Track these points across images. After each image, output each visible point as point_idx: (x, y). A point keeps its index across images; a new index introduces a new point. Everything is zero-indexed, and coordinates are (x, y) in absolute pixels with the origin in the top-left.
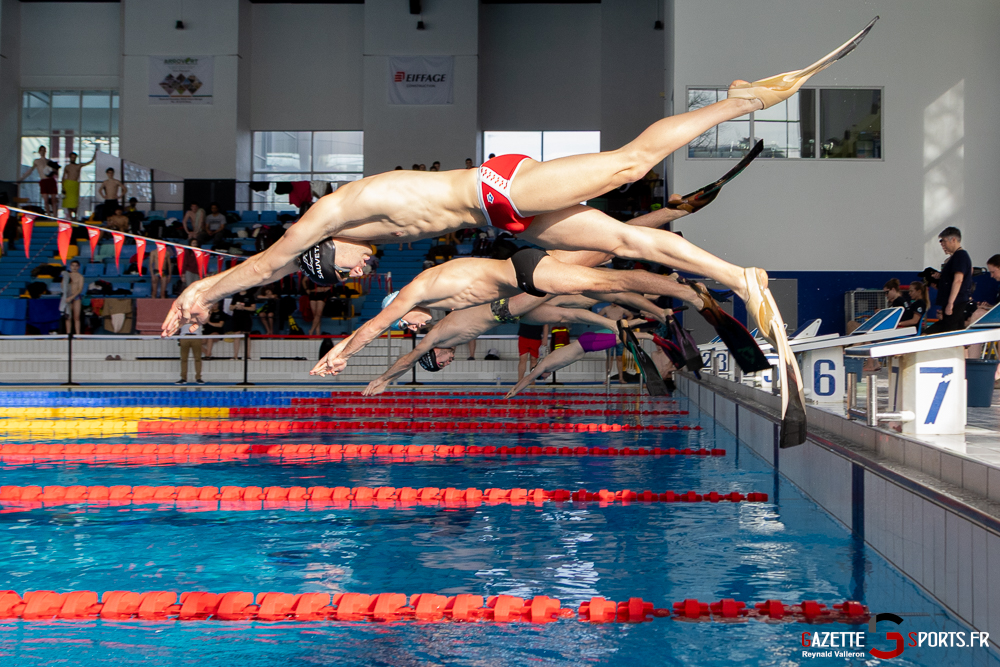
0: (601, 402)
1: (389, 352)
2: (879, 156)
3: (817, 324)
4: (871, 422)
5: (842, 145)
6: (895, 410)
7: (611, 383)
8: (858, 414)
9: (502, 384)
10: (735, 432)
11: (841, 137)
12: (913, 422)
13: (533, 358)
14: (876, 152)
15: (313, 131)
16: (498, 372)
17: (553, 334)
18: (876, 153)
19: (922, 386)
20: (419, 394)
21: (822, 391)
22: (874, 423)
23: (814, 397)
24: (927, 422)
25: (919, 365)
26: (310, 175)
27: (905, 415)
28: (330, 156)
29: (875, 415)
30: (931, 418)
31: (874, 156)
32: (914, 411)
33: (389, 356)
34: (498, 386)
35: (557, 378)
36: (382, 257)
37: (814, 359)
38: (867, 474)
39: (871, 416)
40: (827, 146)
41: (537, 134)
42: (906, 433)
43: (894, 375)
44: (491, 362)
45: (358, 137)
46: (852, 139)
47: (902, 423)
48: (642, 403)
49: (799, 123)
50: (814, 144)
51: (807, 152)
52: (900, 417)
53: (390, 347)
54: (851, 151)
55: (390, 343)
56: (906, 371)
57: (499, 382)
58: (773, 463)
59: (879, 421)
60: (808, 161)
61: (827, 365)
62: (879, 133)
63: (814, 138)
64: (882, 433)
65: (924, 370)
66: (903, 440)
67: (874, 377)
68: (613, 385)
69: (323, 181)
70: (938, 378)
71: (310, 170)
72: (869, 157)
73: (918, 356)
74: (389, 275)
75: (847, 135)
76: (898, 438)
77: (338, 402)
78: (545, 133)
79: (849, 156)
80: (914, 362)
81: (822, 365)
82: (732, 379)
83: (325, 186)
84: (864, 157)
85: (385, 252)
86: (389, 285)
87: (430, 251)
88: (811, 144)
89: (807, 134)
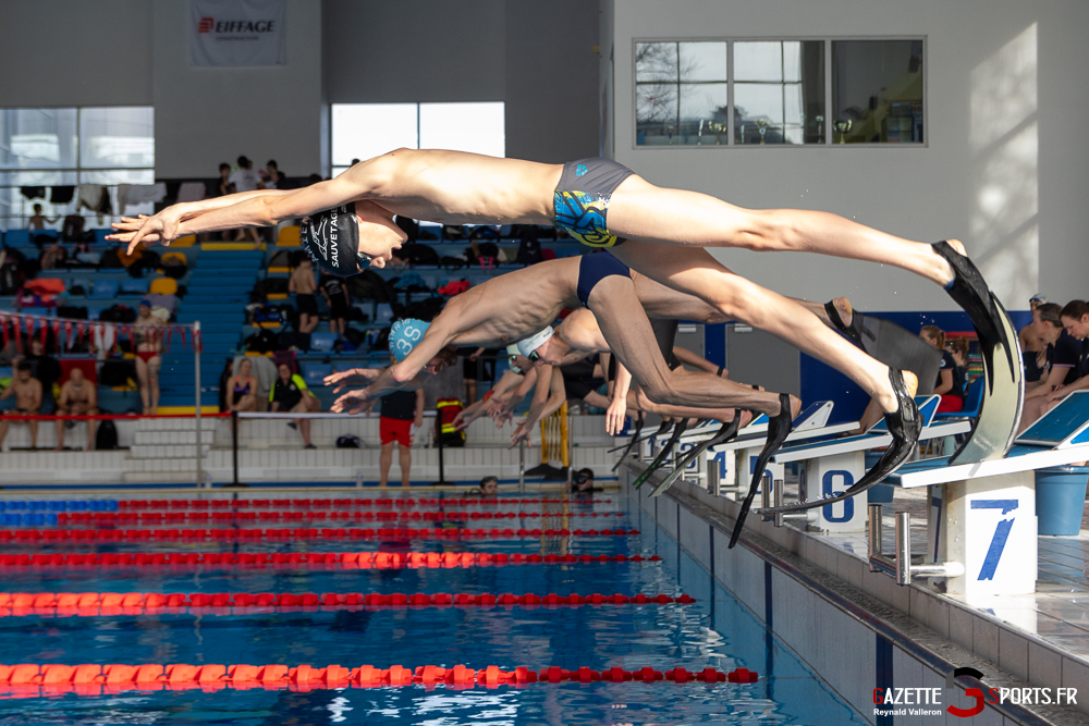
0: (511, 515)
1: (199, 437)
2: (921, 140)
3: (826, 409)
4: (903, 579)
5: (865, 118)
6: (935, 562)
7: (526, 481)
8: (883, 563)
9: (366, 484)
10: (709, 567)
11: (863, 105)
12: (961, 579)
13: (403, 446)
14: (916, 134)
15: (79, 107)
16: (359, 467)
17: (440, 411)
18: (917, 137)
19: (973, 527)
20: (245, 503)
21: (835, 515)
22: (908, 581)
23: (824, 524)
24: (981, 577)
25: (969, 497)
26: (74, 174)
27: (949, 569)
28: (103, 140)
29: (909, 569)
30: (988, 571)
31: (913, 140)
32: (963, 561)
33: (199, 444)
34: (359, 487)
35: (446, 473)
36: (186, 297)
37: (823, 471)
38: (896, 651)
39: (903, 570)
40: (842, 126)
41: (412, 107)
42: (951, 594)
43: (935, 509)
44: (348, 452)
45: (145, 114)
46: (880, 111)
47: (946, 578)
48: (570, 515)
49: (800, 85)
50: (823, 123)
51: (813, 135)
52: (943, 571)
53: (199, 431)
54: (879, 129)
55: (199, 424)
56: (953, 506)
57: (360, 482)
58: (764, 618)
59: (914, 576)
60: (814, 149)
61: (841, 477)
62: (921, 101)
63: (823, 113)
64: (919, 591)
65: (977, 505)
66: (948, 604)
67: (905, 515)
68: (528, 485)
69: (95, 185)
70: (996, 515)
71: (74, 165)
72: (906, 141)
73: (968, 485)
74: (197, 326)
75: (873, 103)
76: (941, 601)
77: (126, 518)
78: (424, 106)
79: (876, 139)
80: (963, 494)
81: (835, 478)
82: (705, 484)
83: (99, 192)
84: (898, 141)
85: (189, 289)
86: (197, 341)
87: (256, 287)
88: (818, 123)
89: (812, 107)
